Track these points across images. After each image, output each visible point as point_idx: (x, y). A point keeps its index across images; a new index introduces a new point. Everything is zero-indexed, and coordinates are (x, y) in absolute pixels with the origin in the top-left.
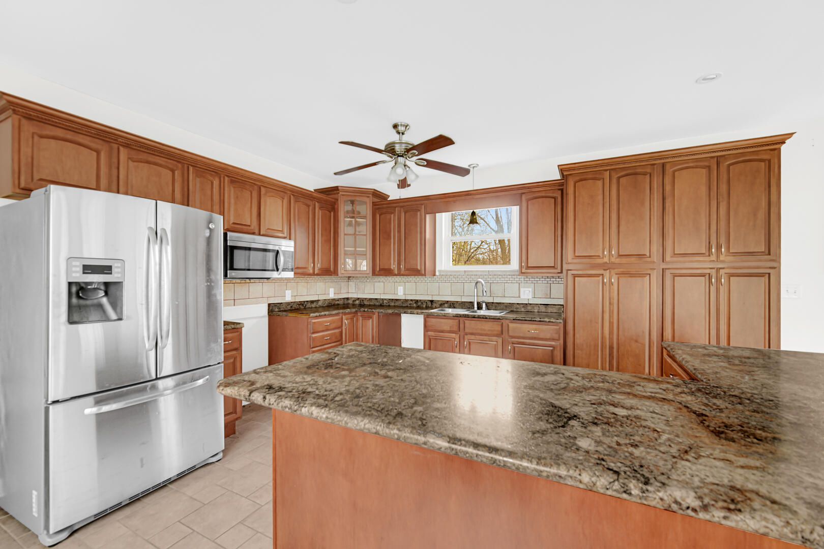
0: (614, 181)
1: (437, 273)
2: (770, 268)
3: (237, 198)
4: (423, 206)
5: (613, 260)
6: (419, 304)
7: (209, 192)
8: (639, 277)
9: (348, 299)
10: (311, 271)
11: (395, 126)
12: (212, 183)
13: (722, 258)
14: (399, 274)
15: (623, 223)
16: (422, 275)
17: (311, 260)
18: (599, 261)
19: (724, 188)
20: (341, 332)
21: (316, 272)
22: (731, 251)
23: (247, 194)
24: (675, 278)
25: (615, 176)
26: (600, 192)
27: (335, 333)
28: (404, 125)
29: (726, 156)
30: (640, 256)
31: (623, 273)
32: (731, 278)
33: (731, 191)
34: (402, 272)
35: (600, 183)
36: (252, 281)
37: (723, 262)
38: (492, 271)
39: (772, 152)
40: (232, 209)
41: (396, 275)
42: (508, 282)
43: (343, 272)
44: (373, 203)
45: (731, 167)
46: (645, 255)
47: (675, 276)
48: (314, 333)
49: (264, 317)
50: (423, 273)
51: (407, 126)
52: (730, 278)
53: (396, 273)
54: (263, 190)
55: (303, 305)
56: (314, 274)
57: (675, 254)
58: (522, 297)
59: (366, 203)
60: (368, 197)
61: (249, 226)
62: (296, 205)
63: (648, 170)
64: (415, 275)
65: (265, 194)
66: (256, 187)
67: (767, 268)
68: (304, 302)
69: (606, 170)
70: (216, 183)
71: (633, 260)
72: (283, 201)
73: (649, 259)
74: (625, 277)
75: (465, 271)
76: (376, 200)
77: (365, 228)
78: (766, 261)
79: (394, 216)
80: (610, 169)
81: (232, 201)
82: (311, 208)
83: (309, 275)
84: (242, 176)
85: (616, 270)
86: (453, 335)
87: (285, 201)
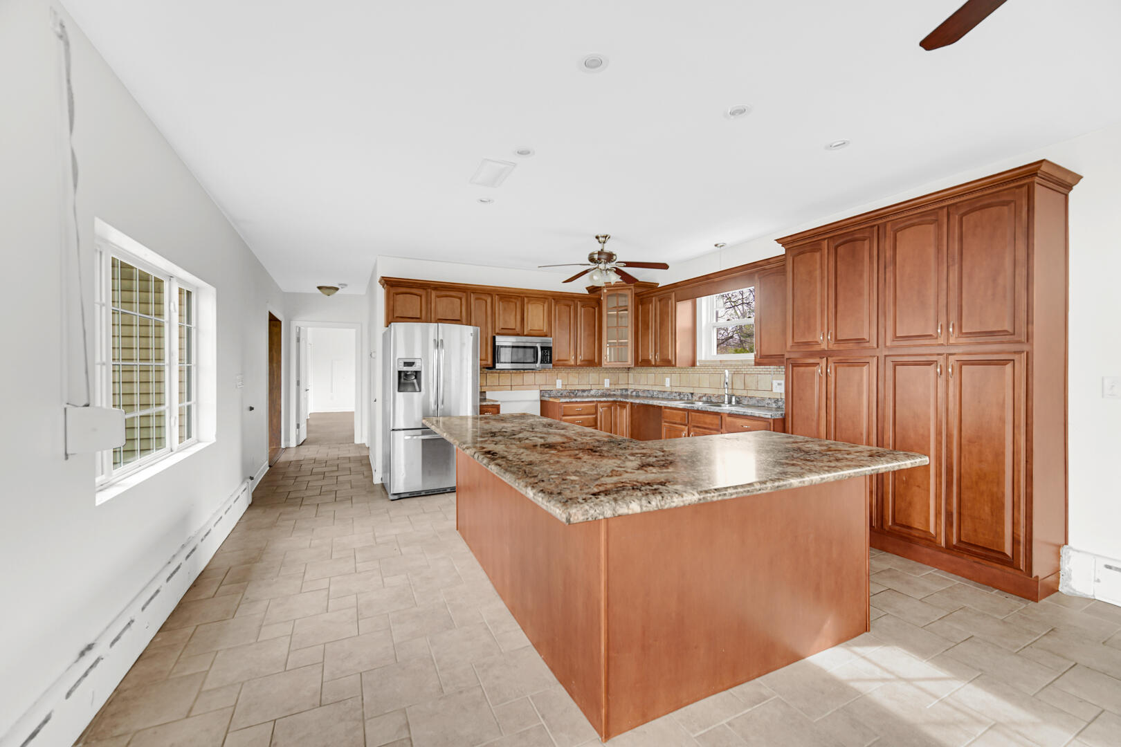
0: (832, 251)
1: (698, 364)
2: (1015, 352)
3: (505, 309)
4: (673, 294)
5: (831, 346)
6: (682, 396)
7: (484, 309)
8: (858, 366)
9: (627, 390)
10: (573, 363)
11: (597, 237)
12: (486, 302)
13: (952, 341)
14: (656, 366)
15: (840, 301)
16: (673, 366)
17: (572, 353)
18: (817, 348)
19: (956, 246)
20: (596, 418)
21: (579, 363)
22: (964, 331)
23: (512, 305)
24: (897, 367)
25: (832, 245)
26: (818, 266)
27: (588, 418)
28: (603, 237)
29: (959, 204)
30: (859, 341)
31: (840, 362)
32: (963, 367)
33: (964, 251)
34: (658, 364)
35: (818, 255)
36: (526, 371)
37: (952, 345)
38: (726, 361)
39: (1017, 191)
40: (501, 318)
41: (653, 366)
42: (762, 373)
43: (606, 363)
44: (635, 294)
45: (964, 218)
46: (864, 339)
47: (896, 364)
48: (564, 416)
49: (536, 401)
50: (674, 363)
51: (606, 237)
52: (961, 368)
53: (654, 363)
54: (526, 299)
55: (573, 393)
56: (576, 366)
57: (897, 337)
58: (774, 391)
59: (625, 296)
60: (630, 289)
61: (514, 329)
62: (557, 308)
63: (867, 235)
64: (667, 366)
65: (528, 303)
66: (520, 298)
67: (1010, 353)
68: (575, 390)
69: (825, 239)
70: (489, 301)
71: (851, 345)
72: (544, 306)
73: (867, 345)
74: (843, 366)
75: (721, 361)
76: (639, 290)
77: (628, 319)
78: (1009, 342)
79: (652, 306)
80: (828, 238)
81: (501, 312)
82: (572, 307)
83: (571, 366)
84: (509, 292)
85: (834, 358)
86: (683, 427)
87: (546, 305)
